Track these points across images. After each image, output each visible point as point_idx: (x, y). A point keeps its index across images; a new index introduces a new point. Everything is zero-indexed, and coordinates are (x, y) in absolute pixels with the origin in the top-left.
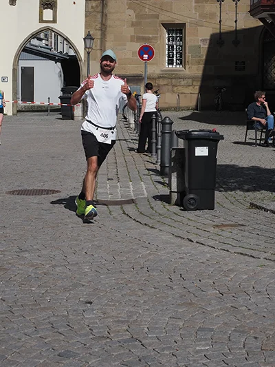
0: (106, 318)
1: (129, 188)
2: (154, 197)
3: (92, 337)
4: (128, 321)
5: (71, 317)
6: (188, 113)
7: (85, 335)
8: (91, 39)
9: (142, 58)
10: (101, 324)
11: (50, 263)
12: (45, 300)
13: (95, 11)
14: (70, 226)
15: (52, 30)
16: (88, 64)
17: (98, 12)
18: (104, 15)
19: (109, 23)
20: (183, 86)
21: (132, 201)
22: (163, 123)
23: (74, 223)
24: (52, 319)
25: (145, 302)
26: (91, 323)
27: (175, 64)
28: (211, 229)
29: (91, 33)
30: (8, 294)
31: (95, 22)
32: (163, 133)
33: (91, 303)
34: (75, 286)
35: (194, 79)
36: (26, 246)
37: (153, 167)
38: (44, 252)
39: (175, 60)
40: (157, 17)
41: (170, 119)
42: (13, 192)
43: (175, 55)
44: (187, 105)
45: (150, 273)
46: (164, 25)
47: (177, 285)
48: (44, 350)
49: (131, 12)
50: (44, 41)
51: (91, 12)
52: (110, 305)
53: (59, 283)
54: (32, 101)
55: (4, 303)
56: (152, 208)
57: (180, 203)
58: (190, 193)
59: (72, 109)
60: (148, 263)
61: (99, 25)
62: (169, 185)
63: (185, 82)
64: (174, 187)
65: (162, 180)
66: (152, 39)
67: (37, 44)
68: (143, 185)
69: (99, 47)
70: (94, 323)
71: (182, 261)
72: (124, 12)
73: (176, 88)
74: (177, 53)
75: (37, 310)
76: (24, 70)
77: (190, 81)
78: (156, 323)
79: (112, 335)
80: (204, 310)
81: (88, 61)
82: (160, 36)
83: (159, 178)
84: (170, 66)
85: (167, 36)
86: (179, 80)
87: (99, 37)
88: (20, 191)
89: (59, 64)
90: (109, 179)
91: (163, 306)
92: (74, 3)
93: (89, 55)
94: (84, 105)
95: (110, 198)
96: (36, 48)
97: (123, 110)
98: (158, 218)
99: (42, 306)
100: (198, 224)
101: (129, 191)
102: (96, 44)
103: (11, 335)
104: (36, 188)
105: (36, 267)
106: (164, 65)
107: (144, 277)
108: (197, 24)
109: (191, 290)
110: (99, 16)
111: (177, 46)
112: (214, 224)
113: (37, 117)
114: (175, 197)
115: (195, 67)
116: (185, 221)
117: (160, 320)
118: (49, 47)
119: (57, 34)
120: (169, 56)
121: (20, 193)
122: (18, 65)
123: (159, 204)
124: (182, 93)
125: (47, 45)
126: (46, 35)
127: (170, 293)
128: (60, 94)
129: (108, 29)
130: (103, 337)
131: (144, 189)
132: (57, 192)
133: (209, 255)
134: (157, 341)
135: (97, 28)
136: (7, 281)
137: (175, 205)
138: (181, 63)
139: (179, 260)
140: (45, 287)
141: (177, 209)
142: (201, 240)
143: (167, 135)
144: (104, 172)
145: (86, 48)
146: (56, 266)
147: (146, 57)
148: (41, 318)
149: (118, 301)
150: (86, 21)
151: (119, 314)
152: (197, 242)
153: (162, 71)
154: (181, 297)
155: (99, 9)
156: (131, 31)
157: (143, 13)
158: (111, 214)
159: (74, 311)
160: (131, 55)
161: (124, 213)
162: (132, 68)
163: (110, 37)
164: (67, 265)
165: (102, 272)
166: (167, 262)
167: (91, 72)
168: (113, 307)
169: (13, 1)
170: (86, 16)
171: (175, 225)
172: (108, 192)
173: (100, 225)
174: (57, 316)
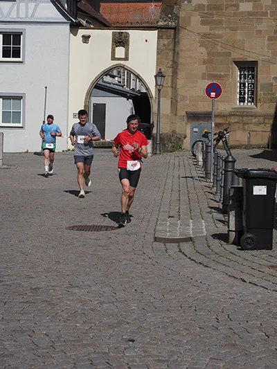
0: (148, 356)
1: (189, 226)
2: (212, 236)
4: (168, 361)
5: (111, 354)
6: (259, 151)
8: (162, 76)
9: (209, 95)
10: (141, 362)
11: (97, 300)
12: (88, 336)
13: (166, 49)
14: (124, 263)
15: (123, 67)
16: (159, 102)
17: (170, 50)
18: (176, 53)
19: (181, 60)
20: (255, 124)
21: (191, 239)
22: (226, 161)
23: (129, 260)
24: (92, 356)
25: (187, 342)
26: (130, 361)
27: (246, 101)
28: (267, 270)
29: (162, 70)
30: (53, 329)
31: (166, 59)
32: (226, 171)
33: (133, 341)
34: (120, 323)
35: (265, 116)
36: (77, 282)
37: (216, 205)
38: (93, 288)
39: (246, 97)
40: (229, 54)
41: (232, 157)
42: (72, 228)
43: (246, 93)
44: (258, 143)
45: (197, 312)
46: (237, 63)
47: (223, 326)
49: (204, 49)
50: (116, 78)
51: (163, 50)
52: (152, 344)
53: (105, 320)
54: (104, 138)
55: (47, 338)
56: (209, 247)
57: (237, 242)
58: (247, 233)
60: (197, 302)
61: (171, 63)
62: (226, 223)
63: (257, 120)
64: (232, 226)
65: (223, 219)
66: (224, 76)
67: (110, 82)
68: (204, 224)
69: (170, 84)
70: (133, 361)
71: (232, 301)
72: (196, 50)
73: (247, 126)
74: (248, 91)
75: (79, 346)
76: (96, 106)
77: (261, 119)
78: (196, 364)
80: (247, 352)
81: (159, 99)
82: (232, 74)
83: (221, 216)
84: (242, 104)
85: (239, 73)
86: (250, 118)
87: (171, 74)
88: (79, 226)
89: (131, 101)
90: (170, 217)
91: (206, 346)
92: (146, 41)
93: (159, 92)
94: (153, 141)
95: (168, 235)
96: (108, 85)
97: (193, 147)
98: (213, 257)
99: (84, 342)
100: (254, 264)
101: (188, 229)
102: (168, 81)
104: (96, 224)
105: (84, 303)
106: (236, 103)
107: (191, 316)
108: (270, 62)
109: (236, 331)
110: (171, 54)
111: (248, 84)
112: (270, 264)
113: (107, 154)
114: (233, 236)
115: (266, 105)
116: (240, 260)
117: (201, 360)
118: (122, 84)
119: (130, 72)
120: (240, 94)
121: (80, 228)
122: (90, 102)
123: (216, 243)
124: (253, 131)
125: (120, 82)
126: (119, 72)
127: (214, 333)
129: (179, 66)
131: (204, 227)
132: (116, 228)
133: (260, 296)
135: (169, 65)
136: (53, 317)
137: (234, 243)
138: (253, 101)
139: (230, 301)
140: (92, 323)
141: (233, 248)
142: (255, 280)
143: (229, 173)
144: (167, 210)
145: (157, 85)
146: (102, 303)
147: (213, 94)
148: (82, 354)
149: (160, 340)
150: (157, 59)
151: (160, 353)
152: (250, 283)
153: (235, 108)
154: (225, 338)
155: (171, 46)
156: (202, 69)
157: (215, 51)
158: (167, 252)
159: (116, 348)
160: (203, 93)
161: (181, 251)
162: (203, 106)
163: (181, 75)
164: (115, 302)
165: (149, 310)
166: (216, 302)
167: (161, 109)
168: (155, 346)
169: (86, 39)
170: (158, 54)
171: (230, 264)
172: (168, 229)
173: (154, 263)
174: (98, 353)
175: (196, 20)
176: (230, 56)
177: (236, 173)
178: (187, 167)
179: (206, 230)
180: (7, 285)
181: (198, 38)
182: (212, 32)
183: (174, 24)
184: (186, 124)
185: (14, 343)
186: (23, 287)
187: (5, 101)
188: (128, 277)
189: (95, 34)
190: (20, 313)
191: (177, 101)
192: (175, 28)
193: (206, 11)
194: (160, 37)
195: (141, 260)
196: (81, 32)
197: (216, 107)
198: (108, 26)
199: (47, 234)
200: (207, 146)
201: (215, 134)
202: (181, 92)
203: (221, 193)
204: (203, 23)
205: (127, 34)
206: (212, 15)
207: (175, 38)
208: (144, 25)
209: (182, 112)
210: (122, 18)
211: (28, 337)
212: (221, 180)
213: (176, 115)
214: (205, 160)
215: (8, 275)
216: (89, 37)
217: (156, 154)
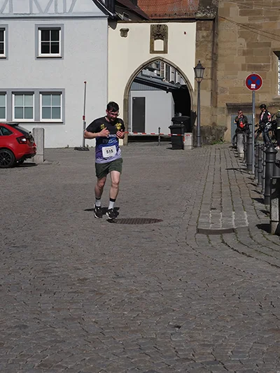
0: (194, 341)
3: (176, 358)
4: (213, 345)
5: (159, 339)
7: (170, 357)
8: (201, 68)
9: (249, 87)
11: (144, 289)
12: (135, 323)
13: (205, 40)
14: (168, 254)
15: (162, 60)
16: (199, 94)
17: (209, 42)
18: (215, 45)
19: (220, 52)
21: (233, 230)
22: (267, 153)
23: (172, 251)
24: (140, 341)
25: (232, 327)
26: (177, 346)
29: (202, 62)
30: (102, 317)
31: (205, 51)
32: (267, 163)
33: (179, 327)
34: (166, 311)
36: (123, 273)
37: (258, 196)
38: (139, 279)
40: (269, 45)
42: (116, 221)
45: (241, 300)
46: (277, 53)
47: (267, 312)
48: (129, 369)
49: (243, 41)
50: (155, 72)
51: (202, 42)
52: (198, 330)
53: (151, 308)
54: (143, 132)
55: (96, 325)
56: (251, 237)
59: (182, 139)
60: (240, 290)
61: (210, 55)
62: (268, 213)
64: (275, 216)
66: (264, 67)
67: (149, 75)
68: (246, 215)
69: (209, 77)
70: (179, 346)
71: (275, 289)
72: (235, 41)
75: (127, 332)
76: (135, 100)
78: (240, 348)
79: (196, 357)
81: (199, 91)
82: (272, 64)
85: (279, 64)
87: (210, 66)
88: (123, 219)
89: (170, 93)
90: (212, 209)
91: (249, 331)
92: (185, 33)
93: (199, 85)
94: (194, 134)
95: (210, 227)
96: (147, 78)
97: (234, 139)
98: (256, 247)
99: (132, 329)
101: (230, 221)
102: (207, 73)
103: (100, 354)
104: (139, 217)
105: (130, 292)
106: (276, 94)
107: (234, 303)
110: (210, 45)
113: (148, 147)
114: (275, 226)
117: (245, 344)
118: (161, 77)
119: (169, 65)
122: (129, 96)
123: (258, 234)
125: (159, 75)
126: (158, 66)
127: (257, 319)
128: (171, 123)
129: (219, 59)
130: (187, 359)
131: (246, 219)
132: (159, 221)
134: (239, 363)
135: (208, 57)
136: (101, 305)
137: (276, 234)
139: (273, 288)
140: (136, 311)
141: (276, 238)
143: (270, 164)
145: (196, 77)
146: (149, 292)
147: (253, 86)
148: (130, 339)
149: (206, 326)
150: (196, 51)
151: (206, 338)
153: (274, 99)
154: (268, 323)
155: (211, 38)
156: (242, 60)
157: (254, 41)
158: (210, 243)
159: (162, 334)
160: (242, 84)
161: (223, 242)
162: (244, 97)
163: (220, 66)
164: (161, 291)
165: (194, 298)
166: (259, 290)
167: (201, 101)
168: (201, 332)
169: (124, 32)
170: (197, 46)
171: (273, 254)
172: (210, 221)
173: (197, 253)
174: (146, 338)
175: (234, 10)
176: (270, 46)
177: (277, 164)
178: (229, 159)
179: (249, 221)
180: (55, 276)
181: (237, 28)
182: (252, 22)
183: (212, 15)
184: (227, 116)
185: (65, 330)
186: (70, 277)
187: (44, 96)
188: (172, 268)
189: (134, 27)
190: (70, 303)
191: (217, 93)
192: (213, 20)
193: (245, 2)
194: (198, 29)
195: (185, 251)
196: (120, 26)
197: (256, 98)
198: (146, 19)
199: (91, 228)
200: (248, 138)
201: (256, 126)
202: (221, 84)
203: (262, 184)
204: (243, 13)
205: (166, 26)
206: (251, 4)
207: (214, 29)
208: (182, 17)
209: (222, 104)
210: (160, 10)
211: (79, 325)
212: (263, 171)
213: (216, 107)
214: (246, 152)
215: (56, 267)
216: (128, 30)
217: (196, 147)
